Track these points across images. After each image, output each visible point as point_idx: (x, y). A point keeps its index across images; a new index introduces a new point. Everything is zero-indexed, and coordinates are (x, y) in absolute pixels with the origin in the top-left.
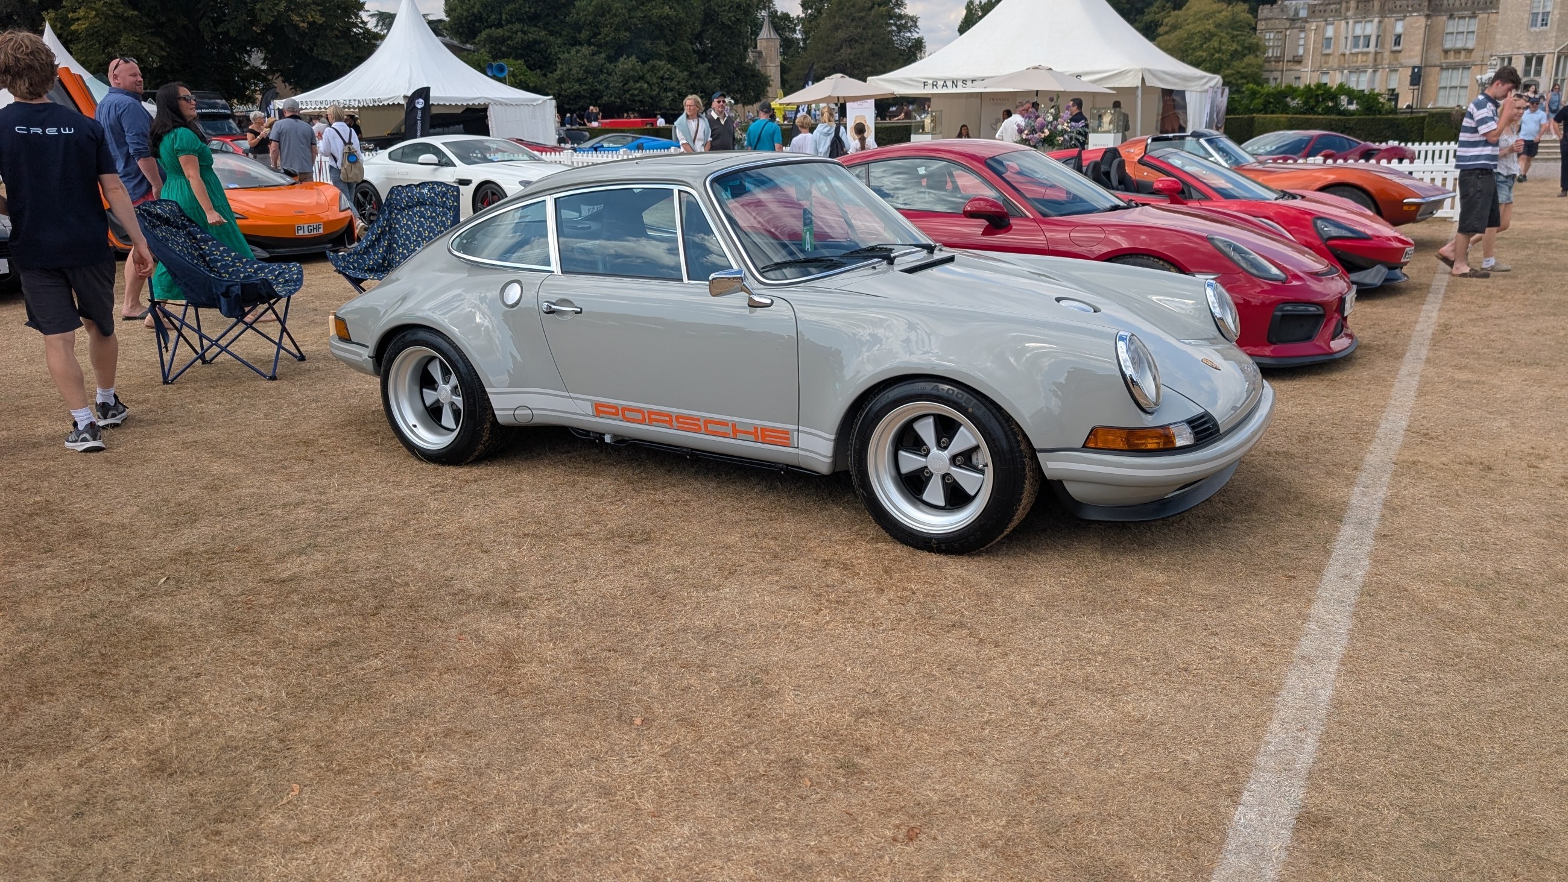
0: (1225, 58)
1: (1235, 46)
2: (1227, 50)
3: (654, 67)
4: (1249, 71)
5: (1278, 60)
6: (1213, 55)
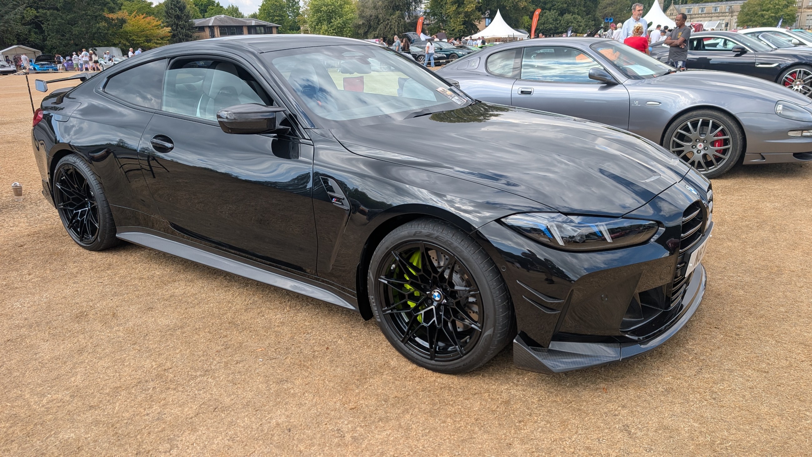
0: (780, 7)
1: (785, 2)
2: (782, 4)
3: (574, 18)
4: (791, 13)
5: (800, 8)
6: (775, 6)
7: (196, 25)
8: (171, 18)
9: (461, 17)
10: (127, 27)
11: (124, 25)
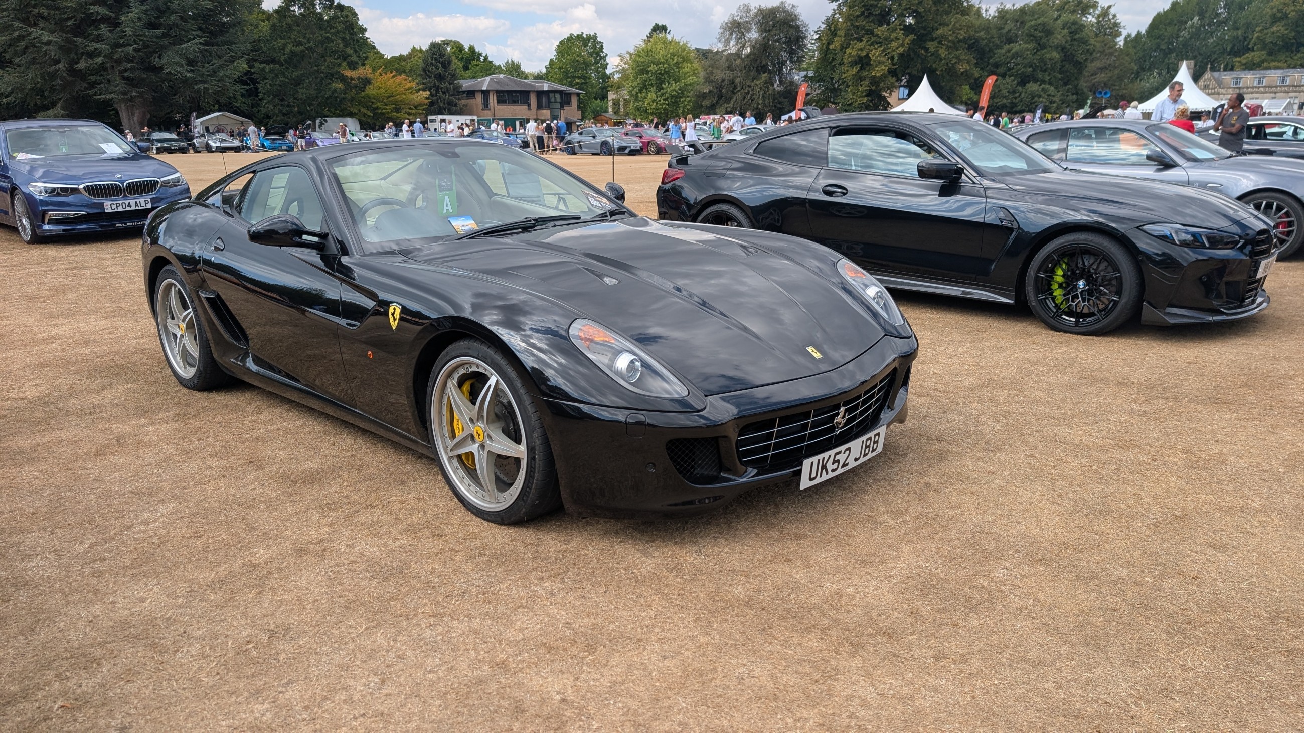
7: (464, 89)
8: (430, 77)
9: (865, 86)
10: (371, 90)
11: (367, 87)
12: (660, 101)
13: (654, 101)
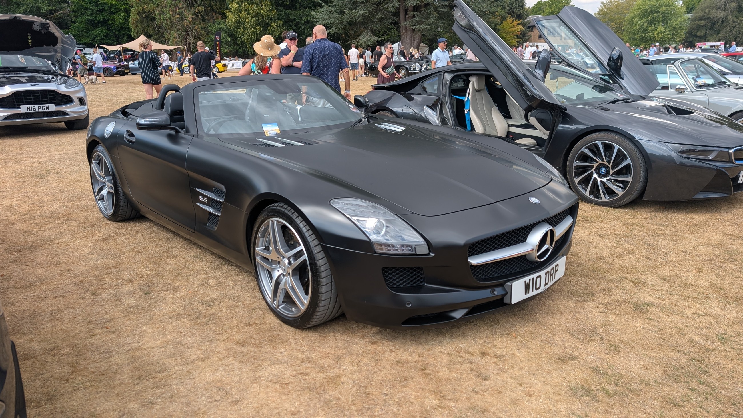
12: (665, 32)
13: (661, 33)
